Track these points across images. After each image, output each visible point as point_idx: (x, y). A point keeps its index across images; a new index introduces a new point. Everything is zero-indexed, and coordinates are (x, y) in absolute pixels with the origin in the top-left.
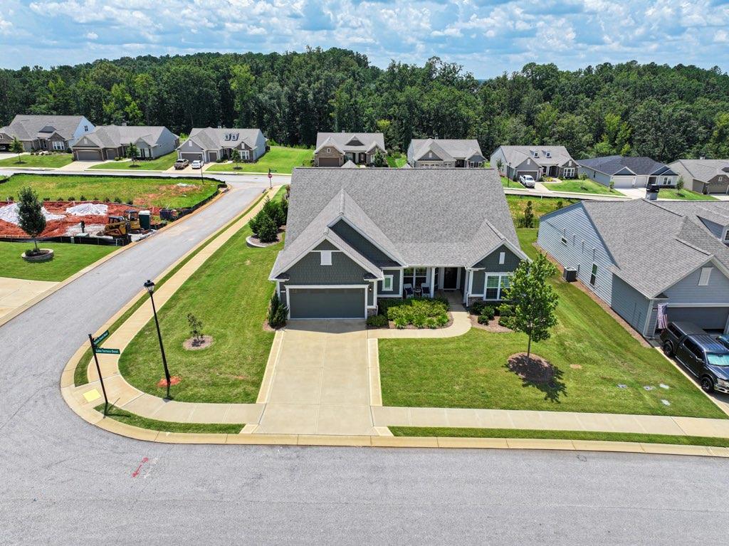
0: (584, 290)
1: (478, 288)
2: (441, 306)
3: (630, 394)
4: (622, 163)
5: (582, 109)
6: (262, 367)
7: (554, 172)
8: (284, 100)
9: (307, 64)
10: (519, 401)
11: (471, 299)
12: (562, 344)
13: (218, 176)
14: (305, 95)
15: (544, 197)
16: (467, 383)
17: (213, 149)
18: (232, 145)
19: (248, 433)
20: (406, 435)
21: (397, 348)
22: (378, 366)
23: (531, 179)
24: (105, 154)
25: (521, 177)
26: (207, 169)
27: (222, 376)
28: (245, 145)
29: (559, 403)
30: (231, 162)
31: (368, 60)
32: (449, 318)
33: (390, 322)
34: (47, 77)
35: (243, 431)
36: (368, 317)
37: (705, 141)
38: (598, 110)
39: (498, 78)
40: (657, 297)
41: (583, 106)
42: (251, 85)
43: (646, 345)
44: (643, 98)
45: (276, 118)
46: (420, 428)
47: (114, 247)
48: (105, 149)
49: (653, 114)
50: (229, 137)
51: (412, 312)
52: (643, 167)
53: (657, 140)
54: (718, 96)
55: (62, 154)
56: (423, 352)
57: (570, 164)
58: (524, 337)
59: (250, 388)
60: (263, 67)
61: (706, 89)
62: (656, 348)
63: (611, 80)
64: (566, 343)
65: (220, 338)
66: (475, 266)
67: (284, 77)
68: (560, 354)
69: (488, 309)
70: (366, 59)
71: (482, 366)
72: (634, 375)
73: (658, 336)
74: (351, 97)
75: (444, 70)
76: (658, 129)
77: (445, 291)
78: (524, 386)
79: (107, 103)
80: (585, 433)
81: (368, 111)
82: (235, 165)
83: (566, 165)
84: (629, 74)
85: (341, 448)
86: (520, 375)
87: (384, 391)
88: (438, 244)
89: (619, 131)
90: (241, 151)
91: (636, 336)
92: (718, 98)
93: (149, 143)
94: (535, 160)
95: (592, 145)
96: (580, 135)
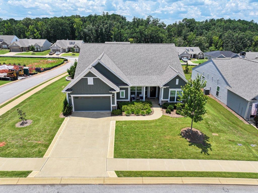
0: (213, 98)
1: (166, 96)
2: (148, 105)
3: (245, 149)
4: (221, 53)
5: (204, 35)
6: (53, 136)
7: (195, 56)
8: (94, 31)
9: (103, 18)
10: (188, 154)
11: (162, 101)
12: (207, 123)
13: (65, 57)
14: (102, 29)
15: (191, 65)
16: (160, 144)
17: (64, 48)
18: (72, 46)
19: (32, 176)
20: (125, 176)
21: (125, 125)
22: (114, 135)
23: (186, 59)
24: (22, 49)
25: (182, 58)
26: (61, 55)
27: (29, 142)
28: (77, 46)
29: (209, 155)
30: (71, 53)
31: (126, 19)
32: (152, 110)
33: (123, 113)
34: (4, 22)
35: (30, 176)
36: (112, 110)
37: (250, 46)
38: (210, 35)
39: (173, 24)
40: (252, 100)
41: (205, 33)
42: (81, 26)
43: (247, 123)
44: (227, 31)
45: (91, 38)
46: (133, 172)
47: (9, 81)
48: (22, 48)
49: (231, 36)
50: (71, 43)
51: (134, 108)
52: (228, 55)
53: (232, 46)
54: (254, 30)
55: (6, 49)
56: (138, 128)
57: (201, 54)
58: (189, 120)
59: (43, 148)
60: (87, 20)
61: (249, 28)
62: (252, 124)
63: (215, 24)
64: (209, 122)
65: (36, 121)
66: (164, 86)
67: (94, 23)
68: (207, 128)
69: (171, 106)
70: (125, 18)
71: (168, 135)
72: (244, 138)
73: (252, 119)
74: (119, 30)
75: (154, 21)
76: (233, 42)
77: (151, 98)
78: (190, 145)
79: (27, 32)
80: (225, 173)
81: (125, 35)
82: (73, 54)
83: (199, 54)
84: (221, 23)
85: (86, 186)
86: (187, 139)
87: (115, 150)
88: (147, 76)
89: (218, 42)
90: (75, 49)
91: (241, 119)
92: (254, 31)
93: (40, 46)
94: (188, 52)
95: (208, 48)
96: (204, 44)
